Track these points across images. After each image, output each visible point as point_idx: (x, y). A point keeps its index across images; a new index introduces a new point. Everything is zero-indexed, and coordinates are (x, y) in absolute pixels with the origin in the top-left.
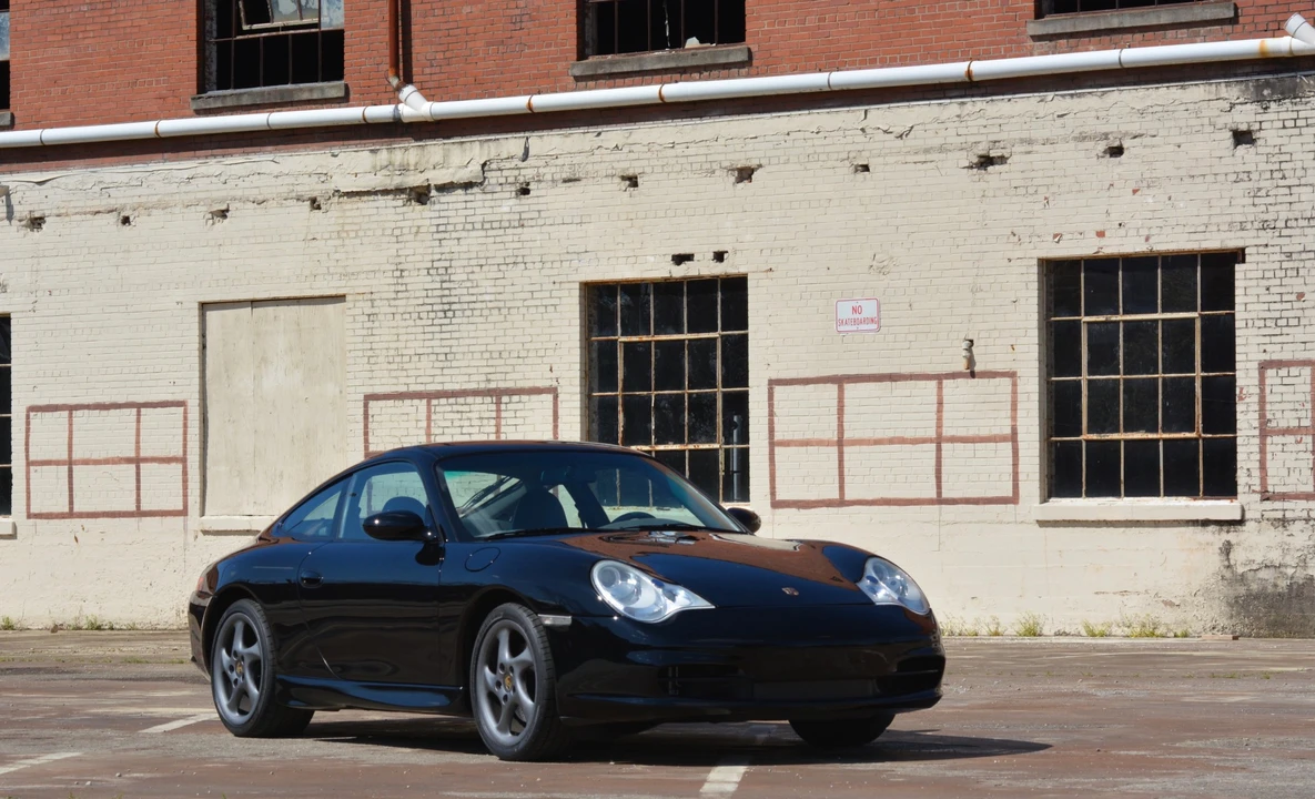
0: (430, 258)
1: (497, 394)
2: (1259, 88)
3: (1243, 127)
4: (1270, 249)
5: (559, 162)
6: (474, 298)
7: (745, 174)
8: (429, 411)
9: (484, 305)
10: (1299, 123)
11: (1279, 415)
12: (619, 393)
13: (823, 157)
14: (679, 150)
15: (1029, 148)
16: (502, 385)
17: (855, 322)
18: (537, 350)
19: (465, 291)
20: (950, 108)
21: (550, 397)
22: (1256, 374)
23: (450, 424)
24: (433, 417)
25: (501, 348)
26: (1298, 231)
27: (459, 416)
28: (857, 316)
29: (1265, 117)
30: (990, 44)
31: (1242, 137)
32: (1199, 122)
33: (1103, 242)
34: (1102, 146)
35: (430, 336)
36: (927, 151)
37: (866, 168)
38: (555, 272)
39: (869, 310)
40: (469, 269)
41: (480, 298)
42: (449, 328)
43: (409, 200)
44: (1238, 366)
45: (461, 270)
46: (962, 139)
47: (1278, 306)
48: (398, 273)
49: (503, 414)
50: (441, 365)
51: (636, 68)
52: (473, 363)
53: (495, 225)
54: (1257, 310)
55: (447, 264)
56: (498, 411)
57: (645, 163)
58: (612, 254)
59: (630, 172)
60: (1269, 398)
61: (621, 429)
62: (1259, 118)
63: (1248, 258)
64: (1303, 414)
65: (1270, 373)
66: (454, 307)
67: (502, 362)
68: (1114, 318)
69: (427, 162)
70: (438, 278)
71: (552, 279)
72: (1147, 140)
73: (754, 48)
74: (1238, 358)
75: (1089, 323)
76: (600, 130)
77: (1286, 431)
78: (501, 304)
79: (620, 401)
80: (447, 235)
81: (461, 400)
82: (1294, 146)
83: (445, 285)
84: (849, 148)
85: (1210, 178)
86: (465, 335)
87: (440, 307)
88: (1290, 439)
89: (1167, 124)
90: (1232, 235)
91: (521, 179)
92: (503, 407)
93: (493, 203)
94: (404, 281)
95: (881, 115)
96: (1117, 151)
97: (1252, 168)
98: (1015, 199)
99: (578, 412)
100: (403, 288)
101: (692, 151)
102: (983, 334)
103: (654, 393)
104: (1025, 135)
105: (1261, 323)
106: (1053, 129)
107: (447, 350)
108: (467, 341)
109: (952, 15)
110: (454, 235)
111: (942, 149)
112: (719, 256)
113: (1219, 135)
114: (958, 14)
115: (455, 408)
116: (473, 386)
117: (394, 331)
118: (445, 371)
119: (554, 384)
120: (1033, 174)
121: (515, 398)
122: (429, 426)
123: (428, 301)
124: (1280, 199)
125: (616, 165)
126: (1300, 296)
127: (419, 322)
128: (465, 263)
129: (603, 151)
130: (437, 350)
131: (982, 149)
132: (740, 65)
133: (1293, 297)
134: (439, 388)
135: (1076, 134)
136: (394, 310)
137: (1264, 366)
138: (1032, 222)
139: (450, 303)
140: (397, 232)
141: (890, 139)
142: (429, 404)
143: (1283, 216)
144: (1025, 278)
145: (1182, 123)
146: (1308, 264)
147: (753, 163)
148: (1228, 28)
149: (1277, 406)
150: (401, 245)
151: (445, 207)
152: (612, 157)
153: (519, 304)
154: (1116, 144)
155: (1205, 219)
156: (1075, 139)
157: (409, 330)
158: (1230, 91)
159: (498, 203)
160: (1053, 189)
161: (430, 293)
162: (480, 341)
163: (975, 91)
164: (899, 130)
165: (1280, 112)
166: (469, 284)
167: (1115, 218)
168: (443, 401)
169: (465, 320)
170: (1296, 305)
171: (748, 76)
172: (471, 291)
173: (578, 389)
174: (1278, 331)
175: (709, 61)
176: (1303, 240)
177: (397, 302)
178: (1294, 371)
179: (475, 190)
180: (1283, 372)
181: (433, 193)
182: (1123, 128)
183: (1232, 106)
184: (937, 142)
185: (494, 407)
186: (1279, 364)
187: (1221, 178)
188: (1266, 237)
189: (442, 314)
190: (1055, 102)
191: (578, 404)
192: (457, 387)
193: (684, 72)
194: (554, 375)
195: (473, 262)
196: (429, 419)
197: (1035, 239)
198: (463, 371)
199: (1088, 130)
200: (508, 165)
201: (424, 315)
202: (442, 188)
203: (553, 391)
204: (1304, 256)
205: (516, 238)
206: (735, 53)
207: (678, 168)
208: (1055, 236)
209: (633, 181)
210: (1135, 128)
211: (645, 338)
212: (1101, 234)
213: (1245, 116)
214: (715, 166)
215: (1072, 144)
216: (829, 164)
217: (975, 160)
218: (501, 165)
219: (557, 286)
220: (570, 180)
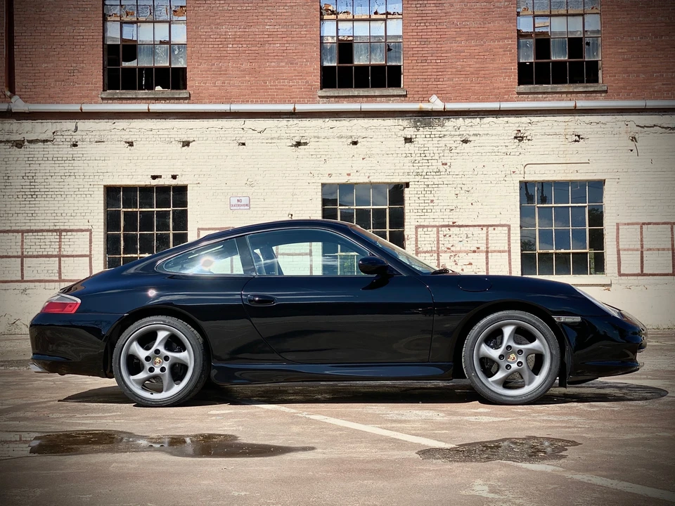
0: (24, 171)
1: (60, 231)
2: (415, 122)
3: (409, 137)
4: (419, 183)
5: (94, 133)
6: (48, 190)
7: (186, 144)
8: (22, 238)
9: (53, 193)
10: (432, 136)
11: (423, 245)
12: (122, 232)
13: (225, 139)
14: (154, 132)
15: (318, 140)
16: (62, 228)
17: (239, 205)
18: (81, 213)
19: (43, 187)
20: (283, 122)
21: (88, 233)
22: (414, 230)
23: (34, 244)
24: (25, 241)
25: (62, 212)
26: (431, 177)
27: (39, 240)
28: (239, 203)
29: (418, 133)
30: (300, 98)
31: (408, 140)
32: (390, 133)
33: (350, 177)
34: (350, 140)
35: (24, 206)
36: (272, 139)
37: (244, 144)
38: (91, 180)
39: (245, 201)
40: (46, 177)
41: (51, 190)
42: (34, 202)
43: (13, 146)
44: (406, 227)
45: (41, 177)
46: (288, 135)
47: (423, 205)
48: (7, 178)
49: (63, 240)
50: (30, 218)
51: (134, 97)
52: (46, 218)
53: (59, 159)
54: (415, 206)
55: (34, 175)
56: (60, 238)
57: (138, 136)
58: (120, 174)
59: (130, 140)
60: (419, 239)
61: (122, 248)
62: (415, 133)
63: (410, 186)
64: (433, 245)
65: (420, 230)
66: (36, 193)
67: (63, 218)
68: (352, 207)
69: (23, 130)
70: (28, 181)
71: (89, 183)
72: (368, 139)
73: (191, 92)
74: (406, 224)
75: (340, 209)
76: (115, 121)
77: (425, 252)
78: (63, 193)
79: (122, 235)
80: (34, 162)
81: (40, 234)
82: (430, 145)
83: (32, 184)
84: (236, 136)
85: (395, 155)
86: (43, 205)
87: (30, 193)
88: (427, 255)
89: (377, 134)
90: (404, 177)
91: (74, 140)
92: (63, 237)
93: (58, 149)
94: (9, 181)
95: (250, 123)
96: (355, 143)
97: (413, 152)
98: (311, 159)
99: (103, 240)
100: (9, 184)
101: (161, 132)
102: (297, 212)
103: (139, 233)
104: (316, 134)
105: (416, 211)
106: (329, 133)
107: (33, 212)
108: (44, 208)
109: (283, 85)
110: (37, 162)
111: (279, 138)
112: (174, 177)
113: (398, 139)
114: (286, 85)
115: (37, 237)
116: (47, 228)
117: (4, 203)
118: (32, 221)
119: (90, 227)
120: (320, 150)
121: (69, 233)
122: (22, 245)
123: (22, 190)
124: (424, 164)
125: (122, 137)
126: (432, 201)
127: (17, 199)
128: (44, 174)
129: (116, 130)
130: (27, 212)
131: (297, 139)
132: (186, 99)
133: (429, 201)
134: (29, 228)
135: (339, 134)
136: (4, 194)
137: (417, 227)
138: (319, 169)
139: (35, 192)
140: (6, 160)
141: (255, 134)
142: (22, 235)
143: (425, 171)
144: (316, 190)
145: (384, 134)
146: (435, 189)
147: (191, 139)
148: (403, 99)
149: (422, 242)
150: (7, 166)
151: (33, 150)
152: (121, 133)
153: (73, 193)
154: (356, 140)
155: (393, 171)
156: (338, 137)
157: (12, 203)
158: (404, 122)
159: (61, 149)
160: (329, 156)
161: (24, 187)
162: (51, 208)
163: (294, 116)
164: (259, 130)
165: (424, 131)
166: (45, 184)
167: (355, 168)
168: (31, 234)
169: (43, 199)
170: (430, 204)
171: (188, 103)
172: (46, 187)
173: (103, 230)
174: (423, 214)
175: (170, 96)
176: (433, 180)
177: (5, 190)
178: (429, 229)
179: (49, 143)
180: (425, 229)
181: (26, 143)
182: (359, 134)
183: (404, 128)
184: (276, 135)
185: (58, 237)
186: (424, 227)
187: (400, 155)
188: (418, 178)
189: (30, 196)
190: (330, 122)
191: (103, 237)
192: (38, 228)
193: (157, 99)
194: (90, 224)
195: (48, 174)
196: (22, 241)
197: (320, 175)
198: (41, 221)
199: (344, 134)
200: (66, 134)
201: (20, 196)
202: (30, 142)
203: (90, 231)
204: (434, 186)
205: (70, 165)
206: (183, 94)
207: (154, 139)
208: (329, 175)
209: (131, 144)
210: (364, 135)
211: (135, 210)
212: (349, 175)
213: (410, 132)
214: (172, 140)
215: (337, 139)
216: (227, 141)
217: (295, 143)
218: (63, 133)
219: (92, 186)
220: (100, 142)
